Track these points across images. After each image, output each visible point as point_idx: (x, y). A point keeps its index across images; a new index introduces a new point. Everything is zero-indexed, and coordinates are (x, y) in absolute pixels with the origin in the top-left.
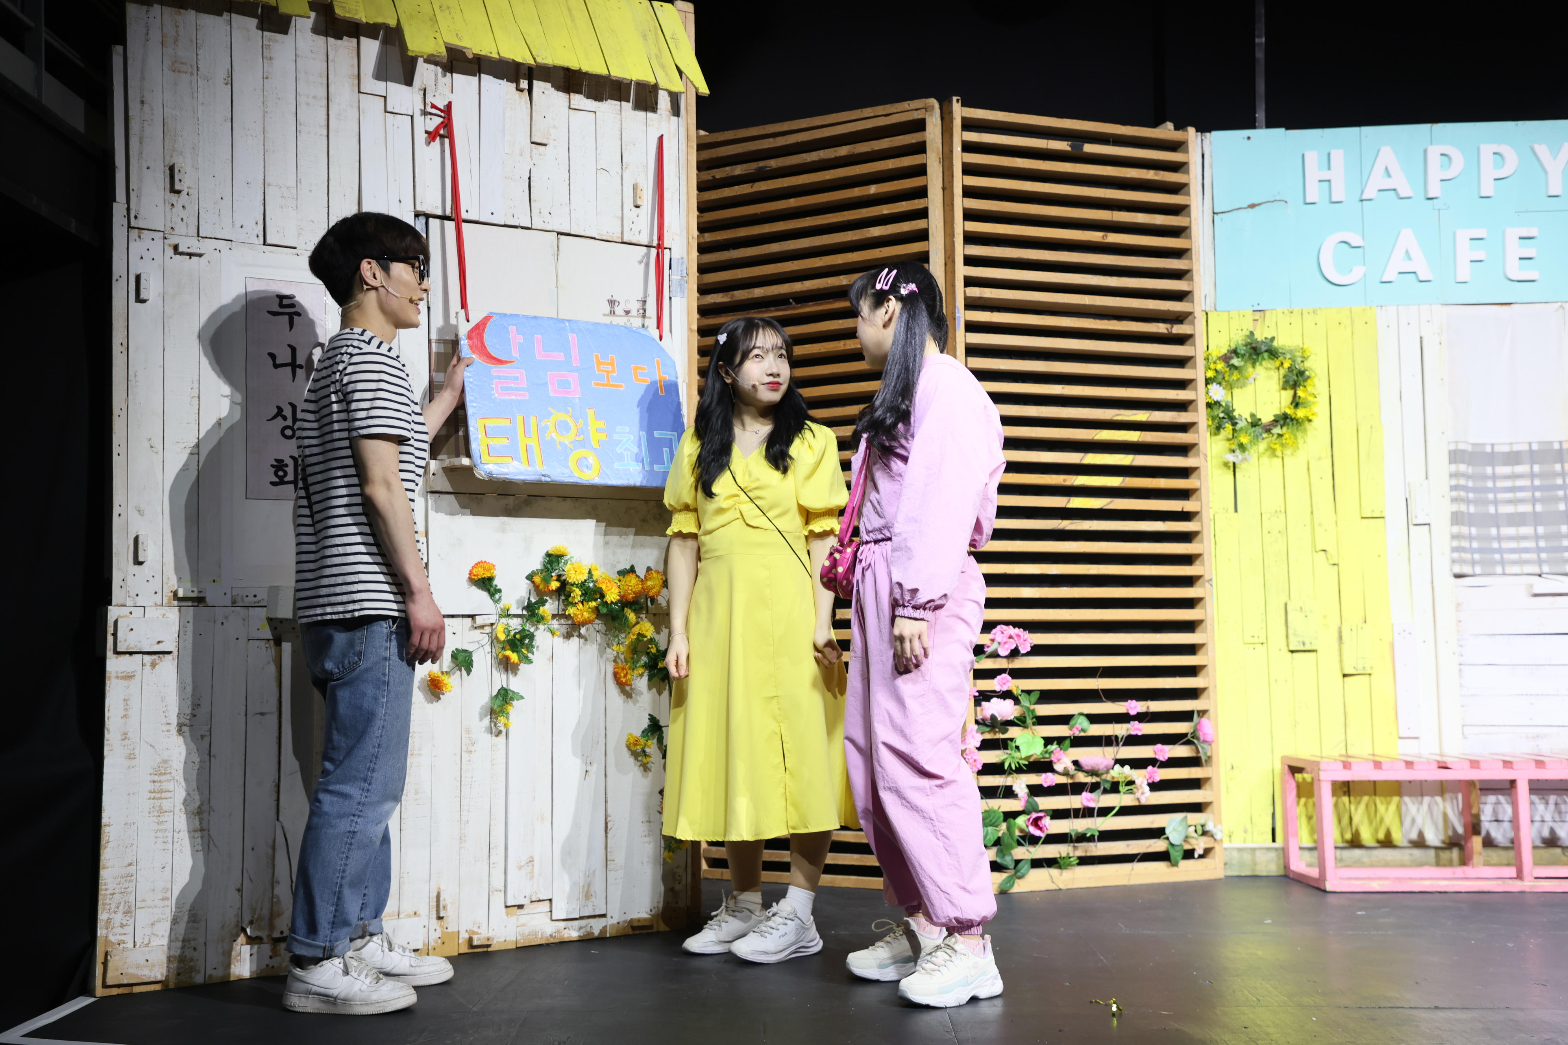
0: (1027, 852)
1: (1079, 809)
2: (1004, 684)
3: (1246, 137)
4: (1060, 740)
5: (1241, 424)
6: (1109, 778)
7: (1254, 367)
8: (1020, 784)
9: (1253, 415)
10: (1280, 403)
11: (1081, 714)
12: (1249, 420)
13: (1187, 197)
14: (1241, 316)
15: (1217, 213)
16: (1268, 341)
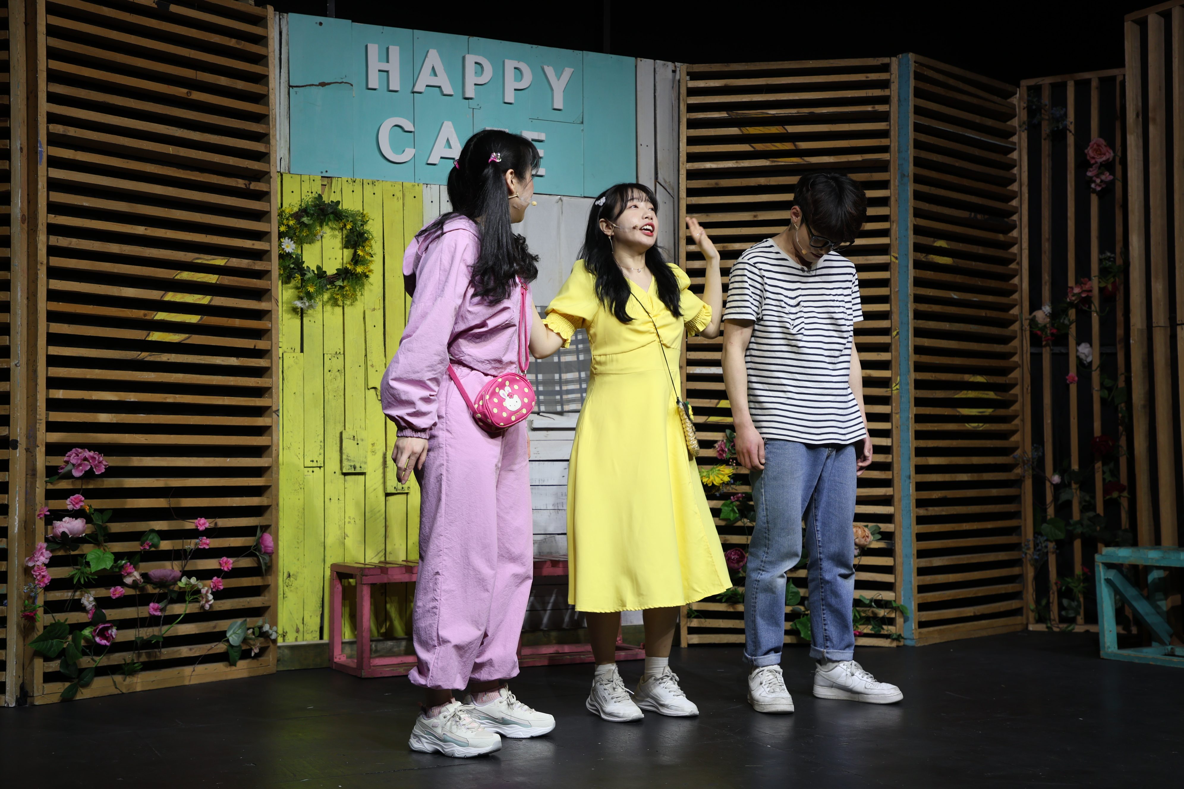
0: (91, 661)
1: (146, 618)
2: (77, 503)
3: (318, 22)
4: (130, 556)
5: (309, 275)
6: (176, 588)
7: (321, 226)
8: (89, 597)
9: (319, 268)
10: (342, 259)
11: (153, 531)
12: (316, 272)
13: (266, 68)
14: (312, 181)
15: (293, 87)
16: (333, 204)
